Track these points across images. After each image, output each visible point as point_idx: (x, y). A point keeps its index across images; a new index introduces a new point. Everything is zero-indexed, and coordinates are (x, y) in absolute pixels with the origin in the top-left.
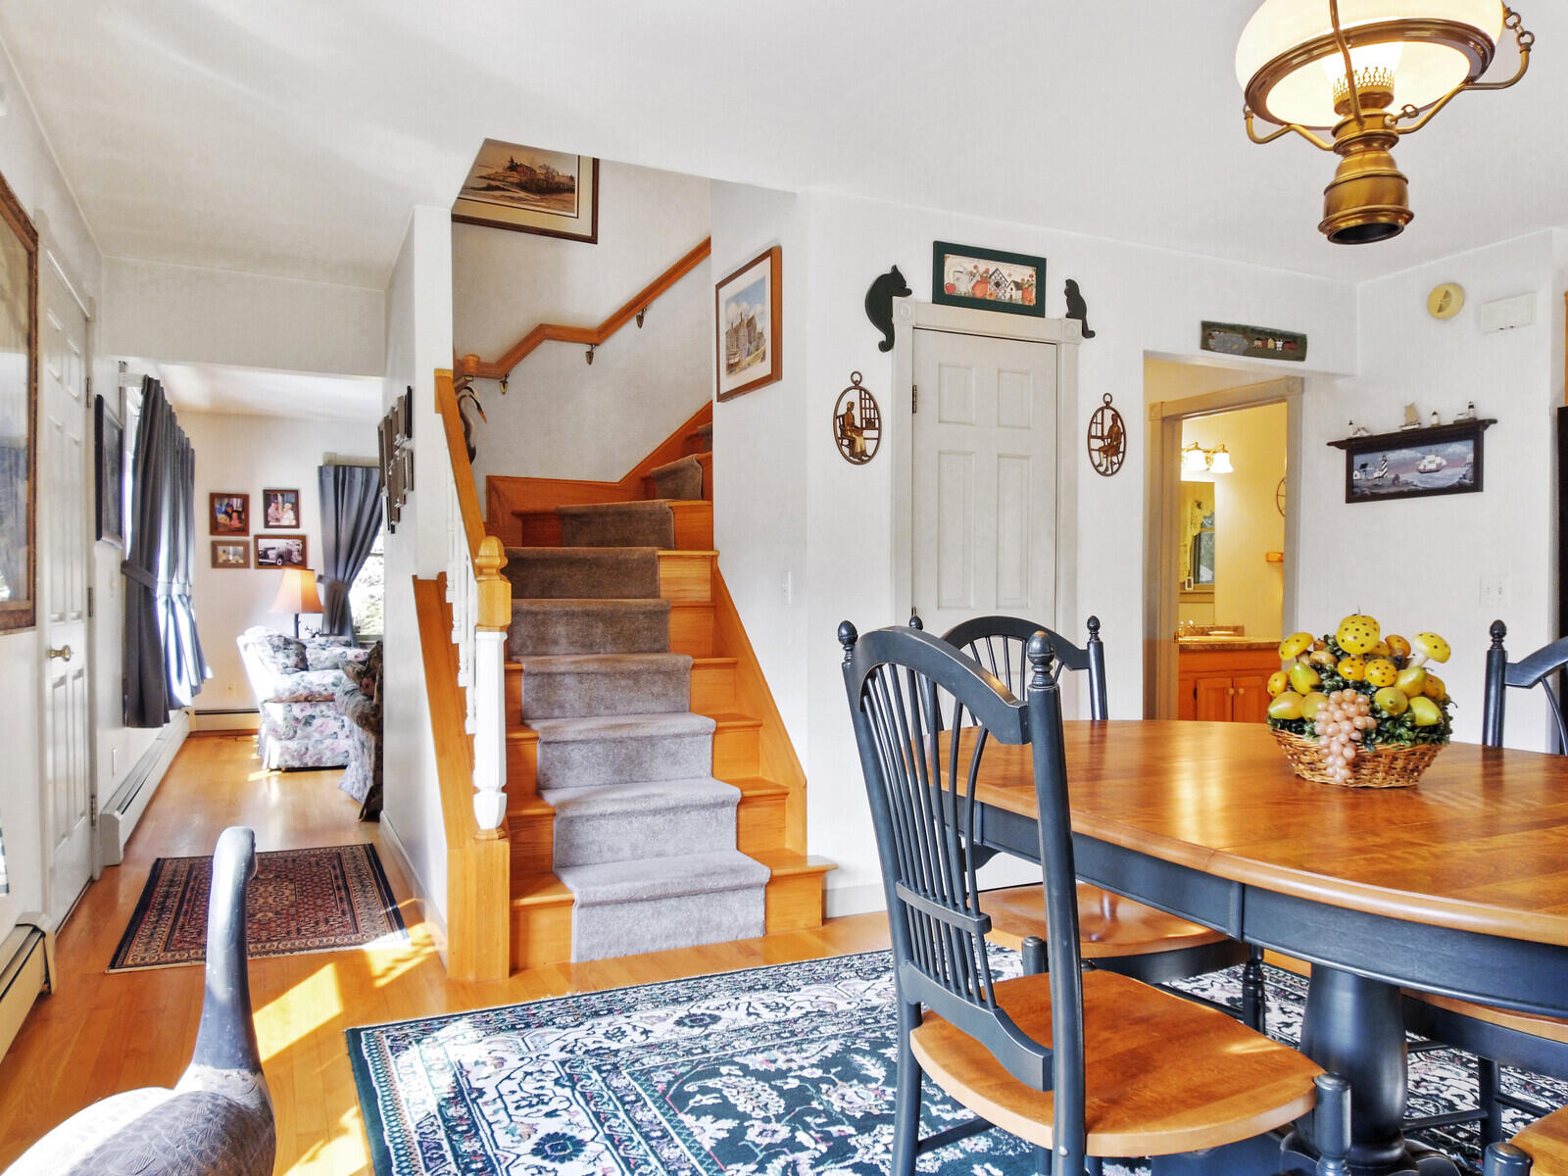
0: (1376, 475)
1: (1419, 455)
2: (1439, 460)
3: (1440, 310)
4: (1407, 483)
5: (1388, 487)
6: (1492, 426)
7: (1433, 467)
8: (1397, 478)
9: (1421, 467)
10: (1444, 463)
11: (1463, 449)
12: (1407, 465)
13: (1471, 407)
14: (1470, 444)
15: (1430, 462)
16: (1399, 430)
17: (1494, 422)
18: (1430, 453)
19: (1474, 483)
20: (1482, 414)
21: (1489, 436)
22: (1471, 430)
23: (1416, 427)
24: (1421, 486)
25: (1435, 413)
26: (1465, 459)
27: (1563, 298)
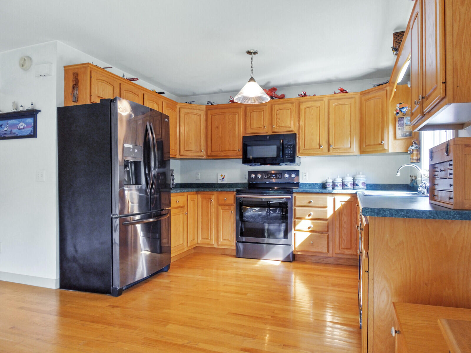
0: (5, 129)
1: (18, 122)
2: (24, 125)
3: (23, 66)
4: (14, 133)
5: (9, 134)
6: (39, 113)
7: (22, 127)
8: (11, 131)
9: (19, 127)
10: (25, 126)
11: (30, 120)
12: (15, 126)
13: (32, 104)
14: (33, 119)
15: (22, 125)
16: (11, 111)
17: (40, 111)
19: (33, 135)
20: (37, 108)
21: (39, 116)
22: (32, 113)
23: (16, 111)
24: (19, 134)
25: (22, 106)
26: (31, 125)
27: (63, 68)
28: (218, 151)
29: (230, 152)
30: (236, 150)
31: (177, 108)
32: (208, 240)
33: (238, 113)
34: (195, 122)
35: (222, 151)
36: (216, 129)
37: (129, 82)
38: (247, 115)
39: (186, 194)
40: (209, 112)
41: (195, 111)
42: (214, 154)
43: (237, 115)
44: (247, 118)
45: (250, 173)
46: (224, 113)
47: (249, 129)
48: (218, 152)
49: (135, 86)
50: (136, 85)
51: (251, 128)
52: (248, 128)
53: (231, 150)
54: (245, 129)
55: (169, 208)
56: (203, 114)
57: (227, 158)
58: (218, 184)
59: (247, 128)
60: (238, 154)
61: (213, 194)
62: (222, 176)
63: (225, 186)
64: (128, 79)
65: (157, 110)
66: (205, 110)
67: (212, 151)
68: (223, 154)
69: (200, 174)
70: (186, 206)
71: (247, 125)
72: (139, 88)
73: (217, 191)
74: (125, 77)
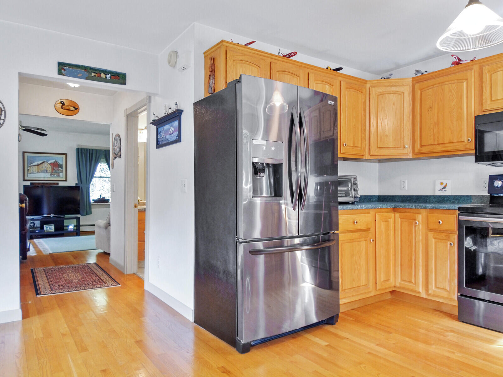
0: (162, 136)
1: (169, 127)
3: (170, 62)
4: (167, 139)
5: (164, 141)
6: (183, 113)
11: (176, 124)
12: (168, 131)
13: (176, 104)
14: (178, 121)
15: (172, 130)
16: (163, 116)
17: (183, 111)
19: (178, 138)
20: (181, 107)
22: (177, 115)
23: (166, 114)
24: (170, 140)
25: (170, 108)
26: (177, 128)
27: (203, 55)
28: (431, 145)
29: (452, 144)
30: (464, 141)
31: (365, 88)
32: (410, 284)
33: (467, 79)
34: (394, 104)
35: (438, 144)
36: (428, 111)
37: (286, 59)
38: (484, 80)
39: (372, 212)
40: (417, 86)
41: (394, 89)
42: (425, 150)
43: (465, 84)
44: (484, 85)
45: (492, 178)
46: (442, 83)
47: (489, 102)
48: (433, 146)
49: (294, 64)
50: (296, 63)
51: (492, 101)
52: (486, 102)
53: (456, 141)
54: (481, 103)
55: (336, 232)
56: (407, 91)
57: (448, 154)
58: (435, 197)
59: (484, 101)
60: (468, 146)
61: (419, 213)
62: (442, 184)
63: (448, 200)
64: (285, 56)
65: (331, 94)
66: (411, 84)
67: (421, 146)
68: (439, 148)
69: (406, 182)
70: (372, 230)
71: (484, 97)
72: (301, 66)
73: (425, 208)
74: (280, 54)
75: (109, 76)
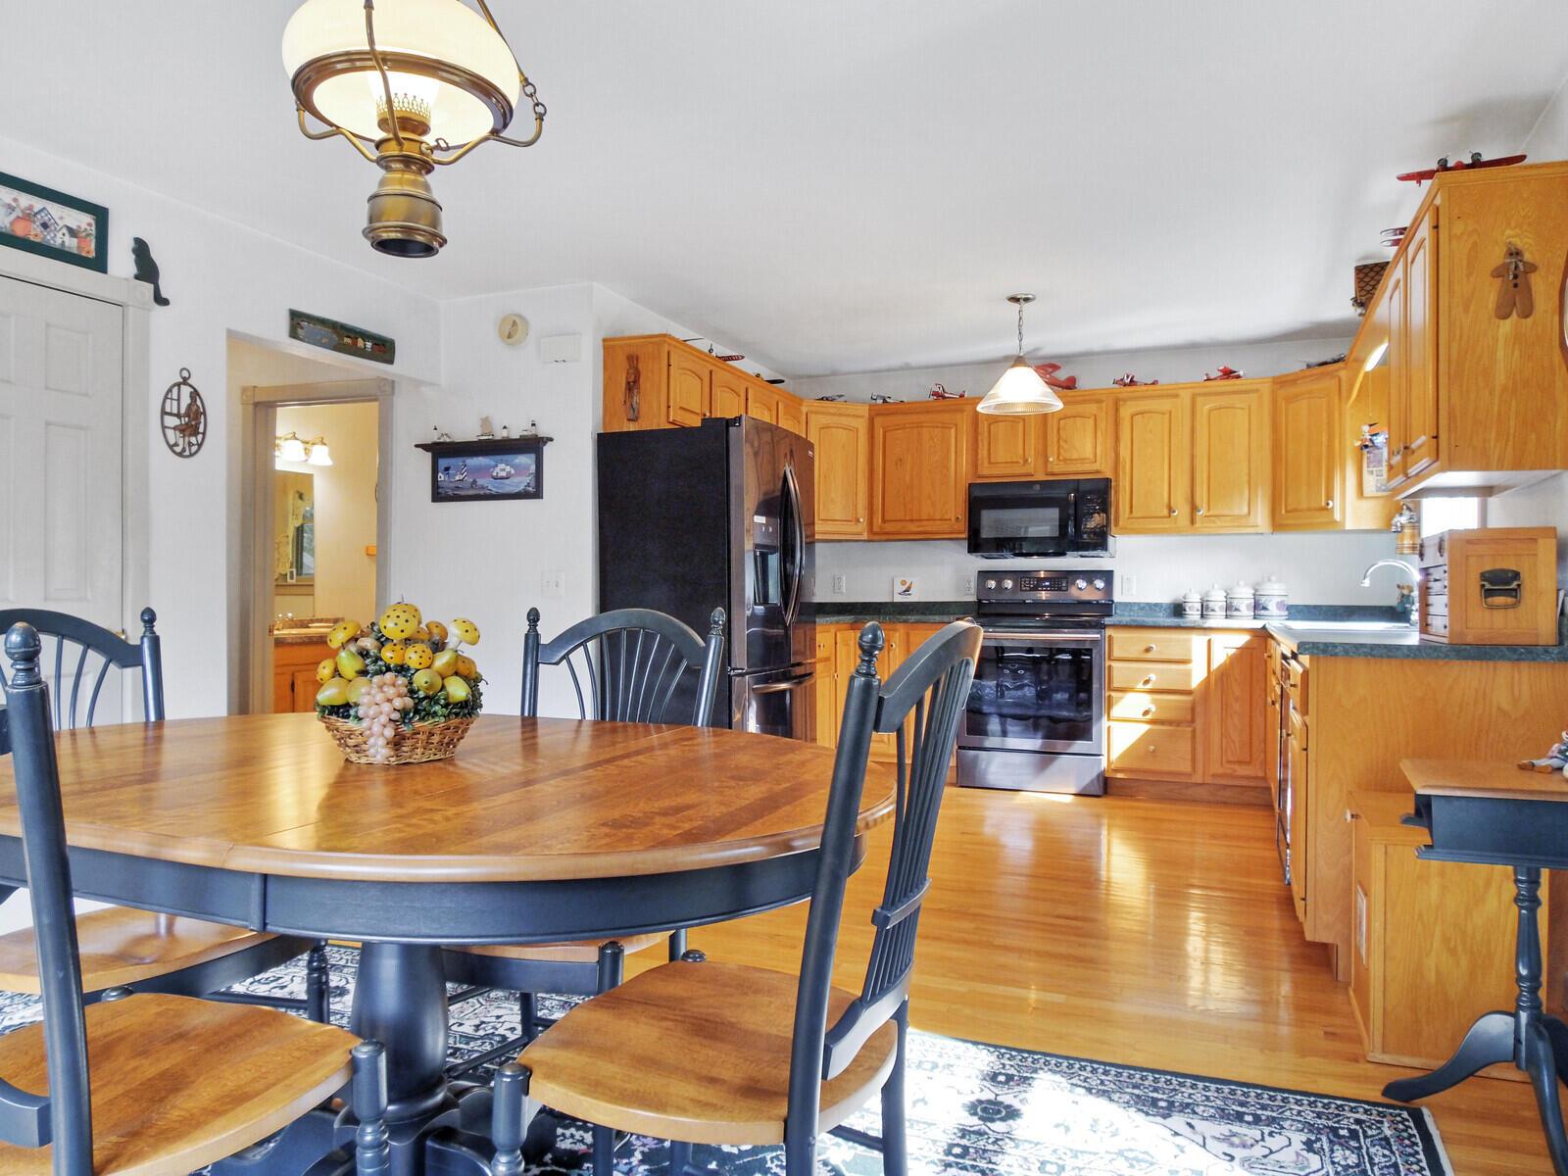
0: (457, 478)
1: (493, 463)
2: (508, 468)
3: (509, 337)
4: (483, 488)
5: (468, 489)
6: (549, 443)
7: (504, 474)
8: (475, 482)
9: (495, 474)
10: (513, 472)
11: (526, 460)
12: (484, 471)
13: (533, 425)
14: (533, 456)
15: (504, 470)
16: (476, 439)
17: (551, 440)
18: (502, 462)
19: (535, 492)
20: (542, 432)
21: (547, 450)
22: (533, 445)
23: (491, 437)
24: (494, 490)
25: (505, 427)
26: (528, 470)
27: (601, 343)
28: (901, 521)
29: (931, 523)
30: (950, 520)
31: (801, 413)
32: (881, 745)
33: (956, 425)
34: (843, 446)
35: (912, 520)
36: (896, 464)
37: (720, 363)
38: (980, 430)
39: (833, 629)
40: (878, 421)
41: (844, 421)
42: (889, 527)
43: (953, 431)
44: (980, 438)
45: (984, 575)
46: (919, 426)
47: (986, 464)
48: (902, 524)
49: (733, 374)
50: (735, 371)
51: (990, 463)
52: (983, 463)
53: (938, 517)
54: (975, 465)
55: (813, 660)
56: (862, 425)
57: (926, 537)
58: (893, 604)
59: (979, 462)
60: (956, 527)
61: (895, 630)
62: (903, 583)
63: (912, 610)
64: (720, 358)
65: (769, 421)
66: (867, 416)
67: (884, 521)
68: (913, 527)
69: (844, 578)
70: (833, 658)
71: (980, 457)
72: (740, 377)
73: (905, 622)
74: (714, 354)
75: (369, 345)
